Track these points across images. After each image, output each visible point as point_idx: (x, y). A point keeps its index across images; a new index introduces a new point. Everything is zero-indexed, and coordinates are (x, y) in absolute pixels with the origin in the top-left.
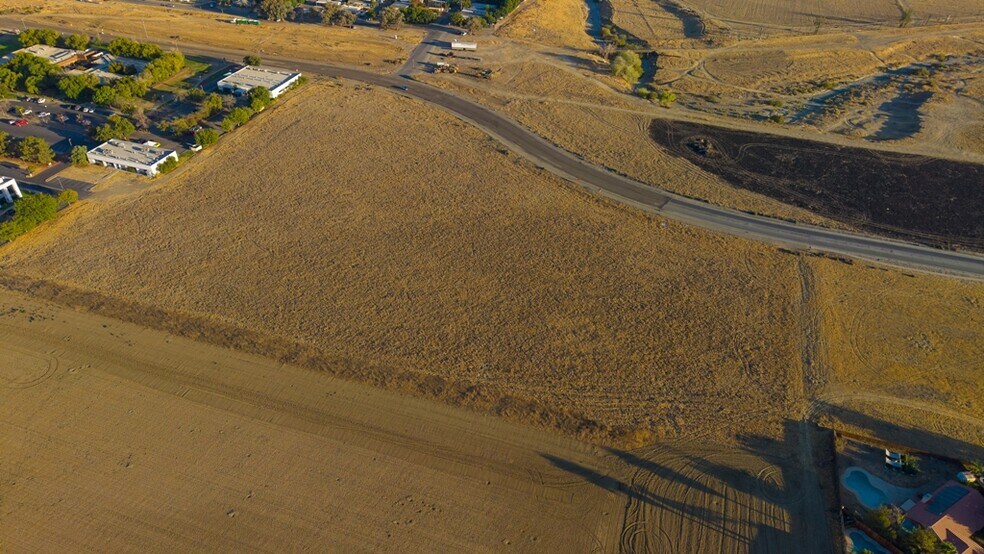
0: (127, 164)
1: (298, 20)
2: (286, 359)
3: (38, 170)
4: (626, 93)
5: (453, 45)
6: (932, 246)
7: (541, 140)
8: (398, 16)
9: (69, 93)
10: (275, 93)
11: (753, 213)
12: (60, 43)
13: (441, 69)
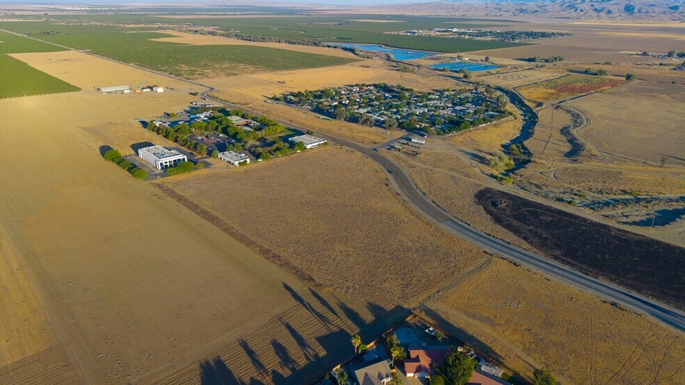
0: (229, 160)
1: (349, 121)
2: (224, 230)
3: (199, 157)
4: (487, 175)
5: (413, 140)
6: (584, 273)
7: (413, 185)
8: (394, 124)
9: (230, 133)
10: (309, 147)
11: (490, 235)
12: (243, 117)
13: (396, 149)
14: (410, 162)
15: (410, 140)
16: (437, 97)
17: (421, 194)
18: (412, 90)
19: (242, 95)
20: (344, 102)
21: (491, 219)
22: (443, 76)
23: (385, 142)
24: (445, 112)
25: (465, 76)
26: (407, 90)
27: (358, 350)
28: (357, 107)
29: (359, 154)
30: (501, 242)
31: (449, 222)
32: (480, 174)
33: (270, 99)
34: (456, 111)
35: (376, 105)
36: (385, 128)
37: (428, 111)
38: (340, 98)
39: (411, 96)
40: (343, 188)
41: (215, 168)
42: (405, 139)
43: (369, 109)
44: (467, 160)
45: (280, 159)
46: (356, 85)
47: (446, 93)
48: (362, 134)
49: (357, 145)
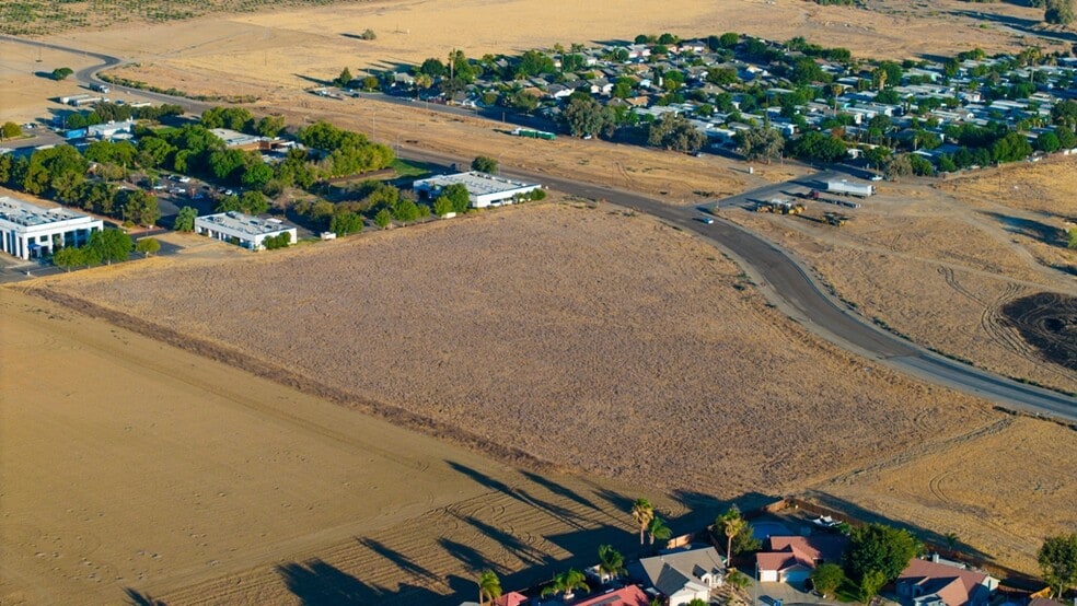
0: (233, 234)
2: (264, 375)
5: (832, 187)
7: (820, 287)
13: (772, 208)
14: (819, 240)
15: (824, 187)
16: (934, 76)
17: (842, 306)
18: (846, 54)
19: (225, 75)
20: (595, 89)
21: (1035, 354)
22: (972, 15)
23: (738, 191)
24: (954, 116)
25: (1052, 15)
26: (826, 54)
27: (647, 538)
28: (644, 100)
29: (649, 221)
30: (1057, 395)
31: (914, 359)
32: (1032, 263)
33: (327, 84)
34: (992, 114)
35: (712, 96)
36: (739, 158)
37: (896, 113)
38: (582, 77)
39: (840, 71)
40: (600, 294)
41: (191, 255)
42: (807, 185)
43: (688, 106)
44: (999, 235)
45: (391, 234)
46: (640, 40)
47: (970, 63)
48: (662, 174)
49: (646, 200)
